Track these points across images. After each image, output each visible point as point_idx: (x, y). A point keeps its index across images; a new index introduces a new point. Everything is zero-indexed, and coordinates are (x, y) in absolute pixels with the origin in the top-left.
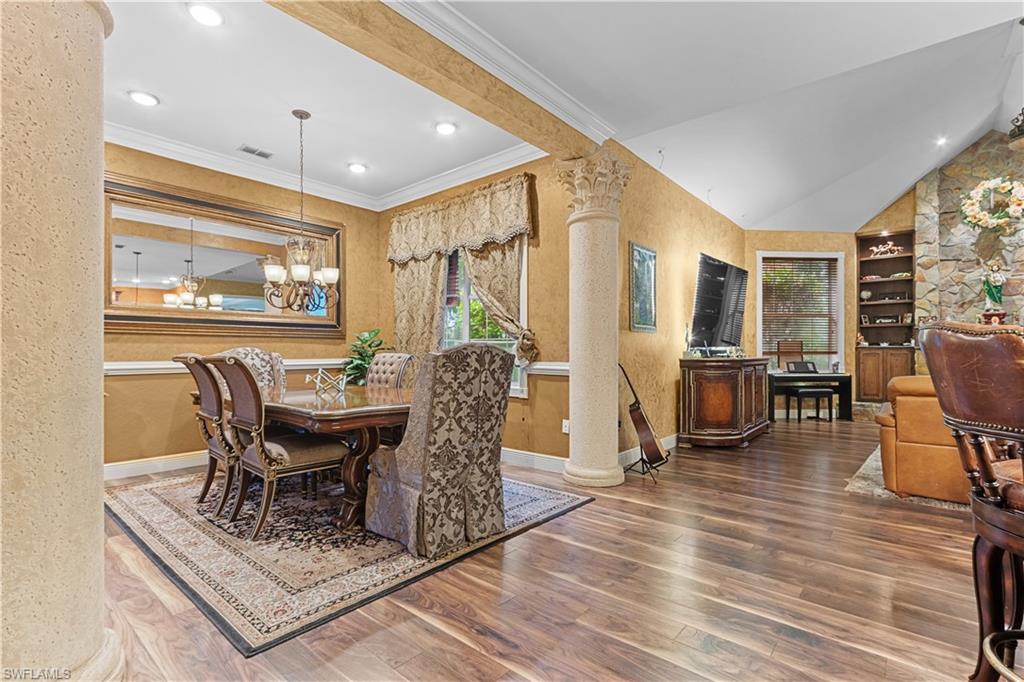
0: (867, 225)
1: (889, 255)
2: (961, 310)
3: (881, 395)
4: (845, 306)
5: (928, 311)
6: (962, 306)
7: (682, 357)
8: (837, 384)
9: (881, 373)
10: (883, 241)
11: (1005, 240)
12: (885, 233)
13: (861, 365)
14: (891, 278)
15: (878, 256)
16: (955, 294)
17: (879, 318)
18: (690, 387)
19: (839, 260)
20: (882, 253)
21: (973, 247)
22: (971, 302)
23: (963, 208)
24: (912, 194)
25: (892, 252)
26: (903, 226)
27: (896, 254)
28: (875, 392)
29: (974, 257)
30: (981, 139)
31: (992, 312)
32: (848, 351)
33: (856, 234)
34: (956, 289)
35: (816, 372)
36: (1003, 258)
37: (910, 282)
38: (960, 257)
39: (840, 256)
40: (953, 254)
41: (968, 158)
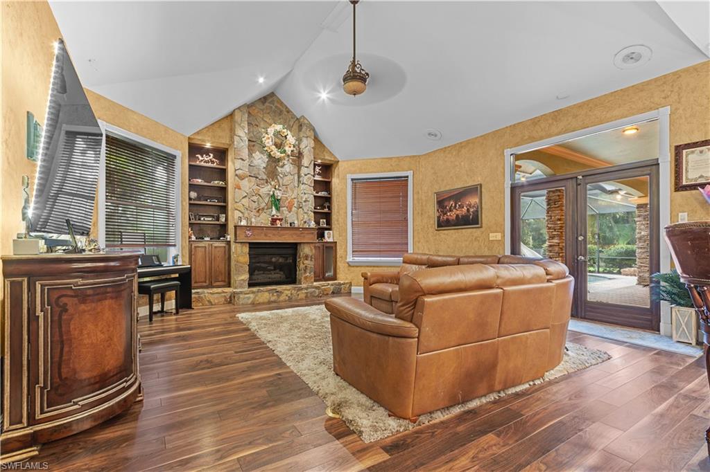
0: (198, 133)
1: (210, 165)
2: (258, 214)
3: (207, 281)
4: (182, 202)
5: (242, 213)
6: (258, 211)
7: (10, 253)
8: (177, 275)
9: (207, 262)
10: (207, 152)
11: (279, 169)
12: (208, 145)
13: (193, 257)
14: (211, 184)
15: (203, 164)
16: (254, 202)
17: (203, 216)
18: (33, 318)
19: (177, 157)
20: (206, 162)
21: (264, 170)
22: (263, 209)
23: (263, 139)
24: (229, 118)
25: (213, 162)
26: (222, 142)
27: (215, 165)
28: (203, 279)
29: (265, 177)
30: (268, 95)
31: (275, 217)
32: (184, 244)
33: (189, 138)
34: (255, 198)
35: (162, 266)
36: (278, 181)
37: (223, 190)
38: (258, 176)
39: (178, 153)
40: (254, 173)
41: (260, 106)
